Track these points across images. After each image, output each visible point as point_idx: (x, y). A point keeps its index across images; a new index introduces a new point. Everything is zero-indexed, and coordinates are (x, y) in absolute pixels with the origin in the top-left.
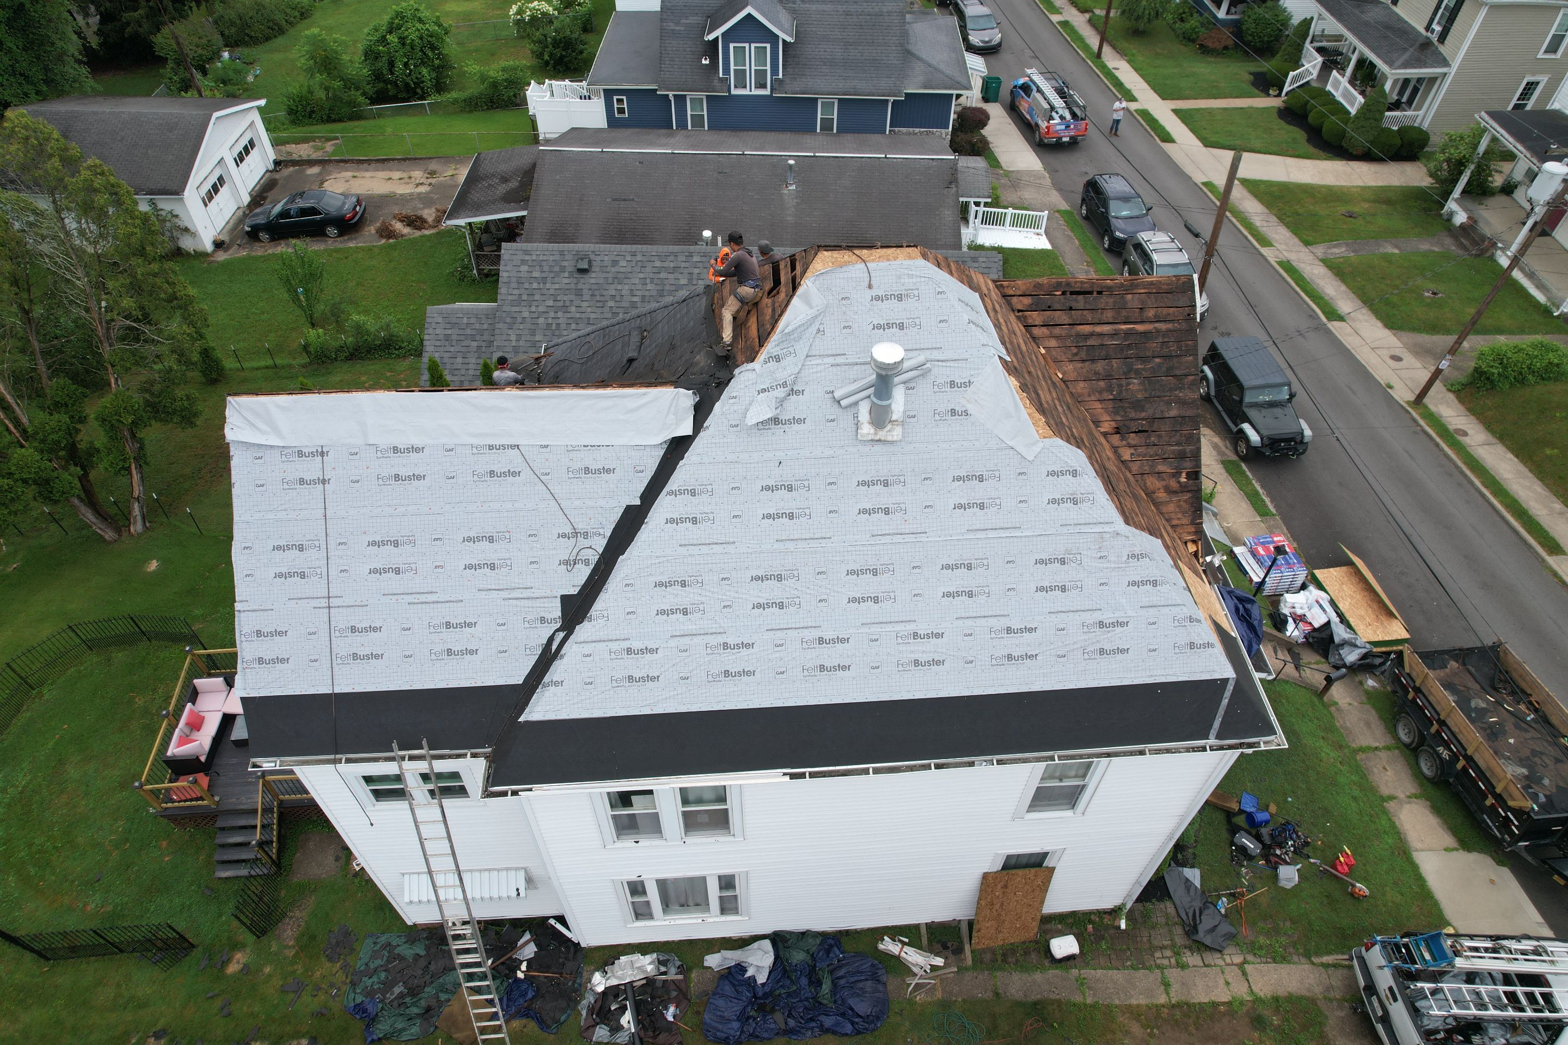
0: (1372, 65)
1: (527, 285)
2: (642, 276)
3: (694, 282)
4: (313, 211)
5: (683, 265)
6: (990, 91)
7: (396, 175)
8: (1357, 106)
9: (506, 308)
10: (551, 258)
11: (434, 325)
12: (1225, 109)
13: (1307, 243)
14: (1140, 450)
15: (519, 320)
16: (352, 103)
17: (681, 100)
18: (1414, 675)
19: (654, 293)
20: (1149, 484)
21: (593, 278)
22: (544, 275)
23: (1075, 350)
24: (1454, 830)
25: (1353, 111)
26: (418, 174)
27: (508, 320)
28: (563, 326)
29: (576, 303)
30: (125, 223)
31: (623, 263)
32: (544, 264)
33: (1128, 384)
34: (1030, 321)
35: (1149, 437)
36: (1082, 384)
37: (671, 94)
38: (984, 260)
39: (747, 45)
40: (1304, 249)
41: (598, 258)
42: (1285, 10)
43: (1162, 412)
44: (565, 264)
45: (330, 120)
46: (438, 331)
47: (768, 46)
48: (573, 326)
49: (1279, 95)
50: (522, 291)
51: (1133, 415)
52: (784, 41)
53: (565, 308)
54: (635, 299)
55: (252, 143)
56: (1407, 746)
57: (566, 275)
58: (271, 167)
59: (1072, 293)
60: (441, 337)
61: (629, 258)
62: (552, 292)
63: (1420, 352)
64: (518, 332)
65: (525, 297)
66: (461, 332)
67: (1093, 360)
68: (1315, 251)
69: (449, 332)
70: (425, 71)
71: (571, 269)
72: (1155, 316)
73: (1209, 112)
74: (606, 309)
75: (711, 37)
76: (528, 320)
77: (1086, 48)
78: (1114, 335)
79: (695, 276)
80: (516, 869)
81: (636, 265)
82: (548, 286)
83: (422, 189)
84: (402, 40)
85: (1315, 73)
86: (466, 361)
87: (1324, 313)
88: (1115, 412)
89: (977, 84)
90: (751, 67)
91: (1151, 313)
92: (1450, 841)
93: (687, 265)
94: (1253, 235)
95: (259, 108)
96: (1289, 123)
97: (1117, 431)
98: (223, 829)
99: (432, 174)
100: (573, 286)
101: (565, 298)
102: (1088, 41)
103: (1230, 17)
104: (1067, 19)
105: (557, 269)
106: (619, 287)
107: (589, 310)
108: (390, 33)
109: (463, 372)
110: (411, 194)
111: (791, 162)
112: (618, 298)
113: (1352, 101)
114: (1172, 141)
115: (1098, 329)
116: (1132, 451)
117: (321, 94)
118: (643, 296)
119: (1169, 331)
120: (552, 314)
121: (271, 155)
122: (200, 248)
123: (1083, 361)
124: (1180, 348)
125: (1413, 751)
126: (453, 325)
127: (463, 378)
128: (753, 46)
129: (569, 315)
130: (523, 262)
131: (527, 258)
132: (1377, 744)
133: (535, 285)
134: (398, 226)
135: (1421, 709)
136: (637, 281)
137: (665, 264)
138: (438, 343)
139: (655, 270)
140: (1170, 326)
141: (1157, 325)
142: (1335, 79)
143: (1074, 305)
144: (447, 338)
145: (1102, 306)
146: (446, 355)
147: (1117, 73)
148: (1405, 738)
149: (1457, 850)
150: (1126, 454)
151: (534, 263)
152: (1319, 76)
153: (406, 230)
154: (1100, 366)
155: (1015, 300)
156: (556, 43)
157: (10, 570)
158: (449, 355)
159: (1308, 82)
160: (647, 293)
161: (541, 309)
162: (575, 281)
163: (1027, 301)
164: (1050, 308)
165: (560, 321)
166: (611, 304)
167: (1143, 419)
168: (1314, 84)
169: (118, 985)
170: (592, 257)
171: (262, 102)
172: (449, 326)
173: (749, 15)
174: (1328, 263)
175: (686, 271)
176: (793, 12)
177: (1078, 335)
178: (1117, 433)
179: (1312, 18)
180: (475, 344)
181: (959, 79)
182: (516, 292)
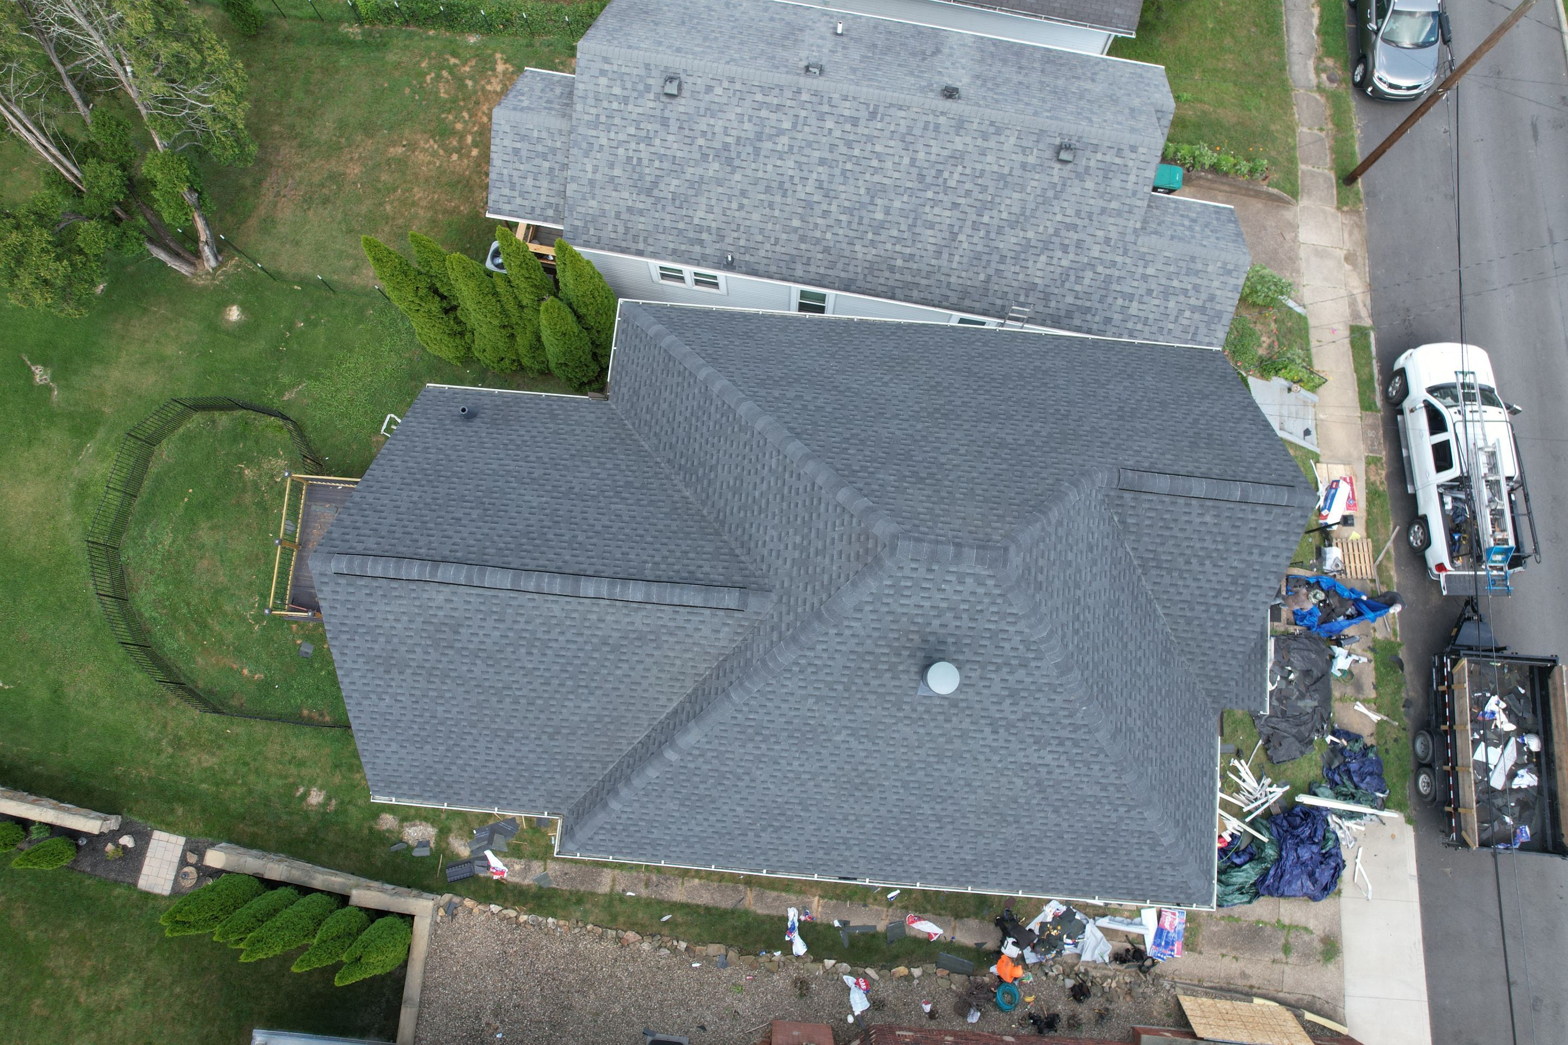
1: (605, 104)
2: (739, 110)
3: (799, 128)
5: (789, 103)
9: (582, 130)
10: (635, 72)
11: (501, 135)
15: (596, 147)
19: (751, 135)
21: (682, 106)
22: (626, 93)
28: (645, 162)
29: (662, 134)
31: (718, 90)
32: (626, 78)
38: (1145, 151)
41: (690, 80)
44: (650, 81)
46: (505, 143)
48: (657, 164)
50: (600, 110)
53: (648, 140)
54: (729, 140)
57: (652, 96)
60: (509, 150)
61: (726, 84)
62: (634, 116)
64: (595, 162)
65: (603, 119)
66: (531, 147)
69: (518, 145)
71: (658, 90)
74: (695, 148)
76: (606, 149)
79: (801, 121)
81: (734, 94)
82: (630, 107)
86: (538, 184)
93: (793, 103)
100: (658, 113)
101: (649, 127)
105: (641, 87)
106: (712, 121)
107: (675, 146)
109: (534, 196)
112: (709, 136)
118: (739, 138)
120: (633, 145)
126: (524, 138)
127: (534, 204)
129: (653, 150)
130: (603, 73)
131: (607, 67)
133: (615, 105)
136: (733, 117)
137: (768, 99)
138: (506, 158)
139: (756, 105)
144: (516, 151)
146: (515, 173)
151: (615, 76)
158: (519, 173)
160: (743, 135)
161: (622, 137)
162: (661, 106)
165: (642, 155)
166: (701, 141)
170: (683, 76)
172: (517, 137)
175: (791, 112)
180: (546, 165)
182: (593, 111)
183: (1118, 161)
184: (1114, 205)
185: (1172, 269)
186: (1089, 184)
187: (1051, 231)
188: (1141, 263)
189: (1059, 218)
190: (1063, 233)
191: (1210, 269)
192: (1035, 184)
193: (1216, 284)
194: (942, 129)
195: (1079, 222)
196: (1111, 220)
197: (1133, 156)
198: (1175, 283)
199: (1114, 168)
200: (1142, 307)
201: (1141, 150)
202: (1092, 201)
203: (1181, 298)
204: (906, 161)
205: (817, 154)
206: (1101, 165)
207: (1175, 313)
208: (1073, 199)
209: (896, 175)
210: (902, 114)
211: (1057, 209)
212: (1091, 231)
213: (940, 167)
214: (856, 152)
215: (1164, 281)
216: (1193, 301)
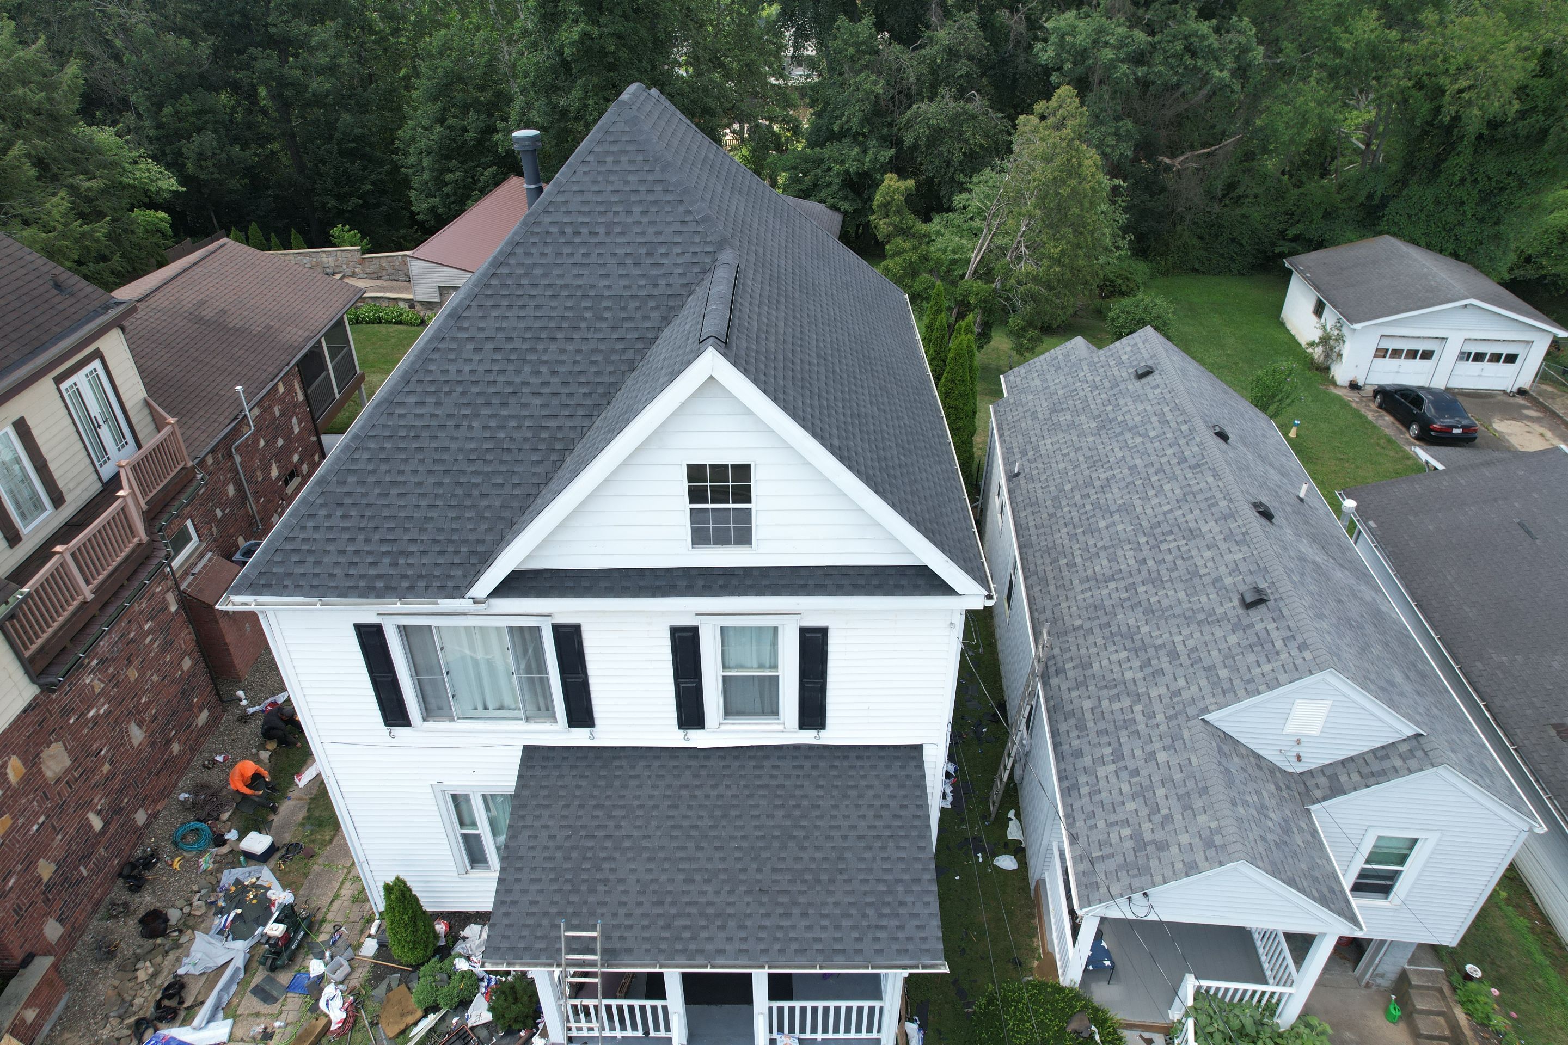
1: (1111, 360)
2: (1148, 408)
3: (1155, 441)
10: (1146, 355)
19: (1131, 425)
21: (1133, 385)
22: (1126, 361)
28: (1076, 398)
32: (1138, 355)
41: (1156, 376)
48: (1078, 403)
50: (1104, 360)
53: (1095, 389)
54: (1120, 418)
55: (1511, 359)
58: (1511, 390)
65: (1099, 365)
74: (1102, 409)
76: (1076, 379)
81: (1160, 399)
82: (1116, 369)
100: (1120, 380)
101: (1106, 383)
105: (1135, 363)
106: (1130, 403)
107: (1098, 401)
109: (1025, 382)
112: (1117, 409)
118: (1125, 421)
120: (1086, 386)
121: (1524, 382)
129: (1089, 395)
130: (1135, 345)
131: (1141, 344)
133: (1113, 363)
136: (1141, 409)
137: (1168, 413)
138: (1048, 358)
139: (1158, 412)
146: (1039, 367)
151: (1136, 350)
160: (1129, 421)
161: (1090, 379)
162: (1126, 378)
165: (1081, 394)
166: (1110, 408)
170: (1157, 372)
183: (1279, 644)
184: (1223, 673)
185: (1178, 776)
186: (1233, 639)
187: (1159, 642)
188: (1168, 741)
189: (1178, 639)
190: (1162, 653)
191: (1202, 819)
192: (1204, 599)
193: (1184, 839)
194: (1213, 509)
195: (1184, 659)
196: (1203, 682)
197: (1295, 652)
198: (1161, 792)
199: (1268, 646)
200: (1113, 779)
201: (1308, 655)
202: (1215, 653)
203: (1144, 812)
204: (1167, 508)
205: (1138, 461)
206: (1263, 635)
207: (1121, 817)
208: (1208, 638)
209: (1149, 511)
210: (1210, 479)
211: (1186, 632)
212: (1180, 672)
213: (1175, 530)
214: (1154, 478)
215: (1156, 778)
216: (1146, 826)
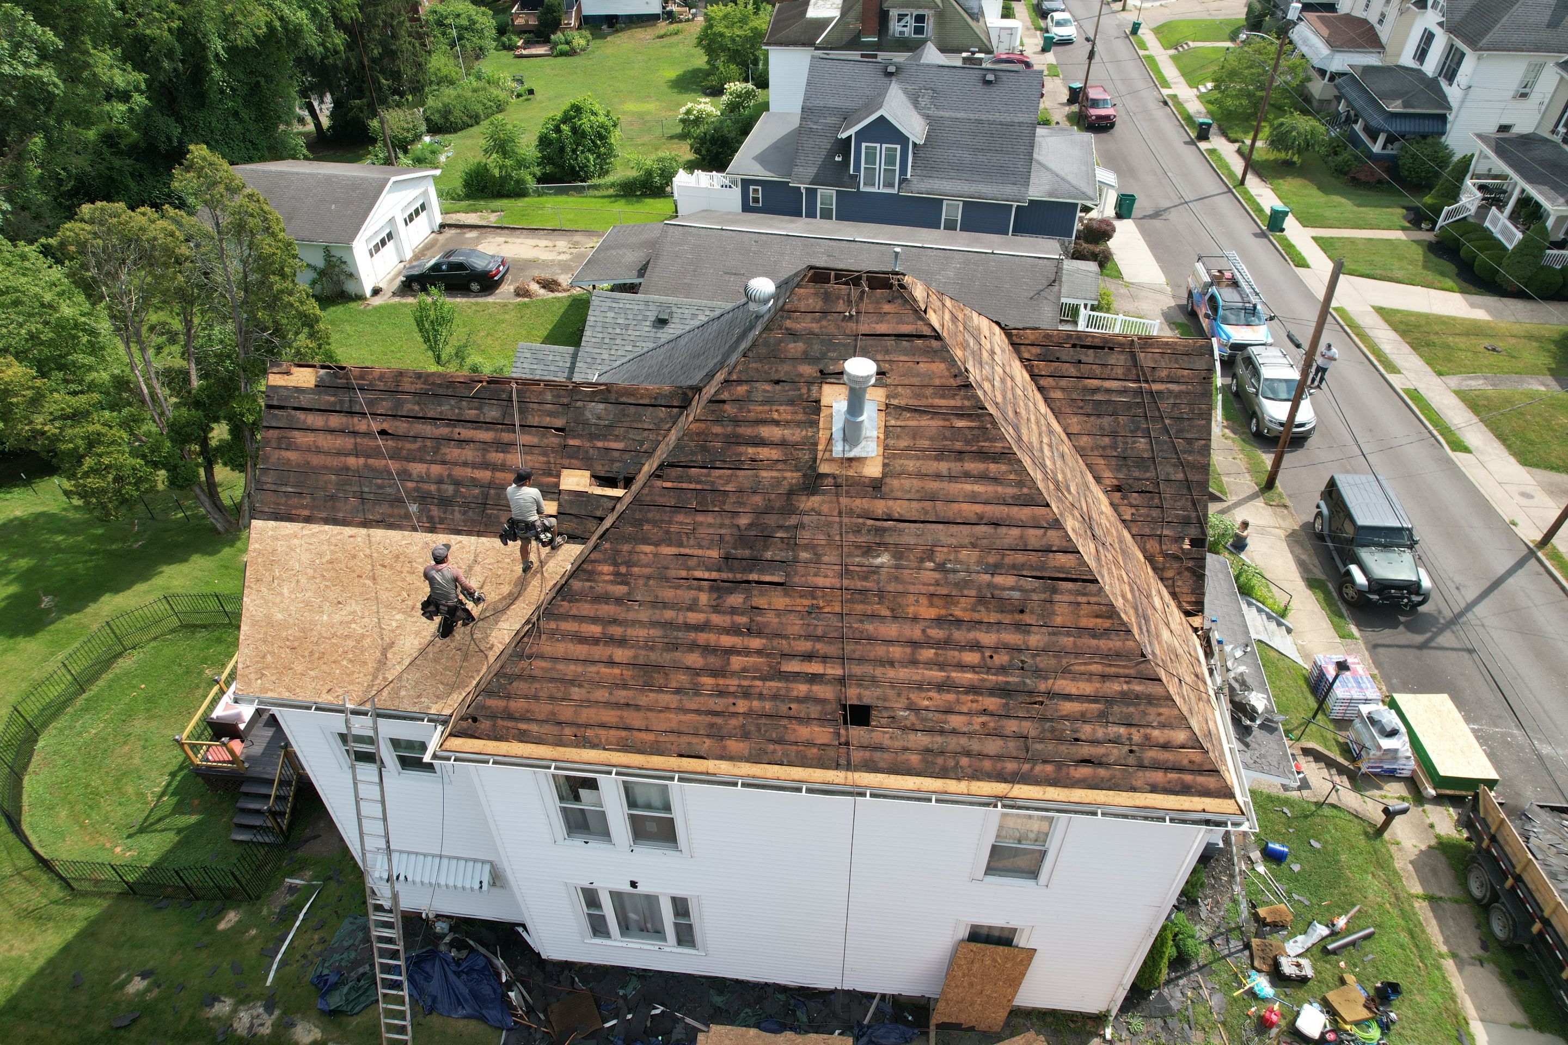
0: (1538, 205)
1: (610, 330)
4: (461, 266)
6: (1125, 207)
7: (543, 243)
8: (1515, 242)
9: (587, 352)
10: (636, 307)
11: (522, 360)
12: (1371, 240)
13: (1440, 374)
14: (1142, 511)
15: (599, 361)
16: (520, 182)
17: (812, 193)
18: (1489, 820)
20: (1148, 546)
21: (672, 329)
22: (628, 322)
23: (1081, 404)
24: (1526, 1007)
25: (1510, 247)
26: (562, 244)
27: (589, 360)
30: (270, 246)
31: (702, 317)
32: (629, 312)
33: (1135, 442)
34: (1036, 371)
35: (1153, 498)
36: (1085, 438)
37: (802, 186)
39: (878, 145)
40: (1436, 380)
41: (680, 311)
42: (1446, 148)
43: (1168, 474)
44: (648, 313)
45: (500, 195)
46: (525, 365)
47: (898, 147)
49: (1432, 229)
50: (605, 335)
51: (1137, 474)
52: (915, 145)
55: (423, 207)
56: (1478, 902)
57: (648, 323)
58: (436, 228)
59: (1083, 347)
60: (527, 371)
61: (708, 313)
62: (632, 338)
63: (1553, 491)
66: (546, 368)
67: (1099, 416)
68: (1448, 381)
69: (535, 366)
70: (591, 158)
71: (653, 319)
72: (1168, 376)
73: (1352, 241)
75: (844, 135)
76: (607, 362)
77: (1231, 175)
78: (1124, 392)
80: (483, 862)
82: (630, 332)
83: (563, 257)
84: (574, 130)
85: (1473, 210)
87: (1448, 443)
88: (1118, 469)
89: (1111, 199)
90: (880, 165)
91: (1164, 374)
92: (1517, 1015)
94: (1379, 361)
95: (434, 177)
96: (1440, 256)
97: (1118, 489)
98: (247, 795)
99: (575, 245)
100: (652, 334)
101: (644, 344)
102: (1233, 169)
103: (1385, 152)
104: (1216, 147)
105: (640, 317)
108: (564, 123)
110: (553, 261)
111: (898, 249)
113: (1510, 238)
114: (1307, 266)
115: (1108, 384)
116: (1133, 511)
117: (496, 173)
119: (1181, 392)
121: (439, 219)
122: (359, 293)
123: (1088, 415)
124: (1192, 411)
125: (1483, 908)
126: (540, 361)
128: (884, 146)
130: (611, 309)
131: (615, 305)
132: (1442, 895)
133: (618, 331)
134: (534, 287)
135: (1495, 860)
140: (1183, 387)
141: (1171, 386)
142: (1494, 216)
143: (1084, 359)
144: (533, 372)
145: (1112, 362)
147: (1259, 200)
148: (1477, 892)
149: (1526, 1027)
150: (1128, 514)
151: (621, 311)
152: (1477, 213)
153: (542, 291)
154: (1106, 421)
155: (1023, 348)
156: (714, 141)
157: (136, 546)
159: (1465, 218)
161: (620, 353)
162: (655, 329)
163: (1035, 350)
164: (1058, 360)
167: (1147, 480)
168: (1471, 220)
169: (124, 924)
170: (674, 309)
171: (438, 172)
172: (535, 361)
173: (882, 117)
174: (1462, 395)
176: (927, 117)
177: (1086, 389)
178: (1119, 491)
179: (1472, 155)
181: (1085, 190)
182: (600, 335)
